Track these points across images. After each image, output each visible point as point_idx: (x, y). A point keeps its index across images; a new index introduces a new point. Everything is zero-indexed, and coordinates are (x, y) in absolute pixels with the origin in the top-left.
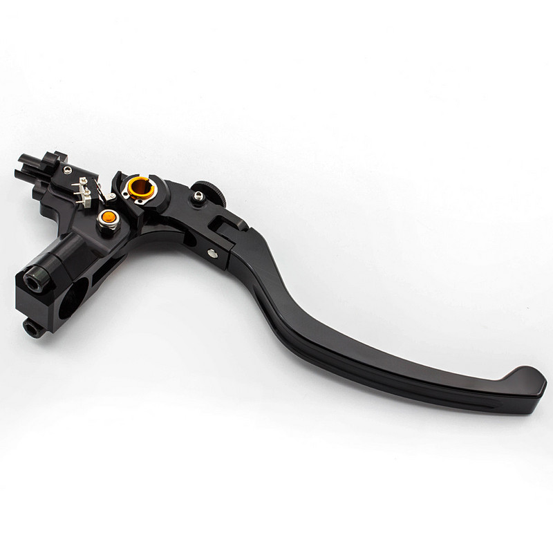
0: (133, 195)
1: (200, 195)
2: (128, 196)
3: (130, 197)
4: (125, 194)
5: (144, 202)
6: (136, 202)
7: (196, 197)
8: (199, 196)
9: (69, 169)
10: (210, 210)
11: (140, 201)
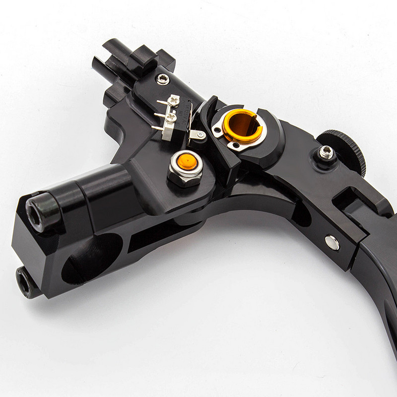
0: (227, 134)
1: (329, 151)
2: (221, 134)
3: (222, 137)
4: (217, 130)
5: (242, 148)
6: (230, 145)
7: (322, 153)
8: (326, 153)
9: (166, 79)
10: (341, 176)
11: (236, 146)
